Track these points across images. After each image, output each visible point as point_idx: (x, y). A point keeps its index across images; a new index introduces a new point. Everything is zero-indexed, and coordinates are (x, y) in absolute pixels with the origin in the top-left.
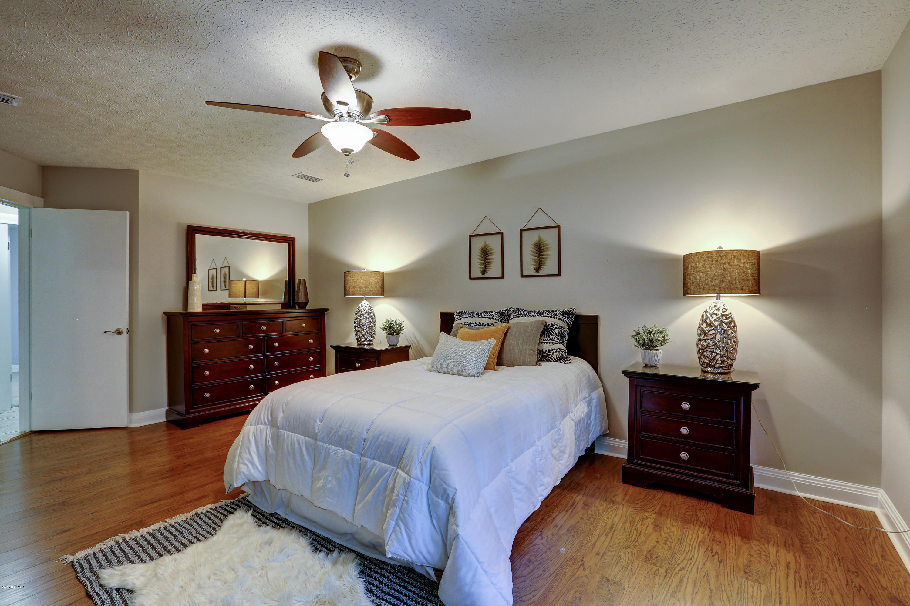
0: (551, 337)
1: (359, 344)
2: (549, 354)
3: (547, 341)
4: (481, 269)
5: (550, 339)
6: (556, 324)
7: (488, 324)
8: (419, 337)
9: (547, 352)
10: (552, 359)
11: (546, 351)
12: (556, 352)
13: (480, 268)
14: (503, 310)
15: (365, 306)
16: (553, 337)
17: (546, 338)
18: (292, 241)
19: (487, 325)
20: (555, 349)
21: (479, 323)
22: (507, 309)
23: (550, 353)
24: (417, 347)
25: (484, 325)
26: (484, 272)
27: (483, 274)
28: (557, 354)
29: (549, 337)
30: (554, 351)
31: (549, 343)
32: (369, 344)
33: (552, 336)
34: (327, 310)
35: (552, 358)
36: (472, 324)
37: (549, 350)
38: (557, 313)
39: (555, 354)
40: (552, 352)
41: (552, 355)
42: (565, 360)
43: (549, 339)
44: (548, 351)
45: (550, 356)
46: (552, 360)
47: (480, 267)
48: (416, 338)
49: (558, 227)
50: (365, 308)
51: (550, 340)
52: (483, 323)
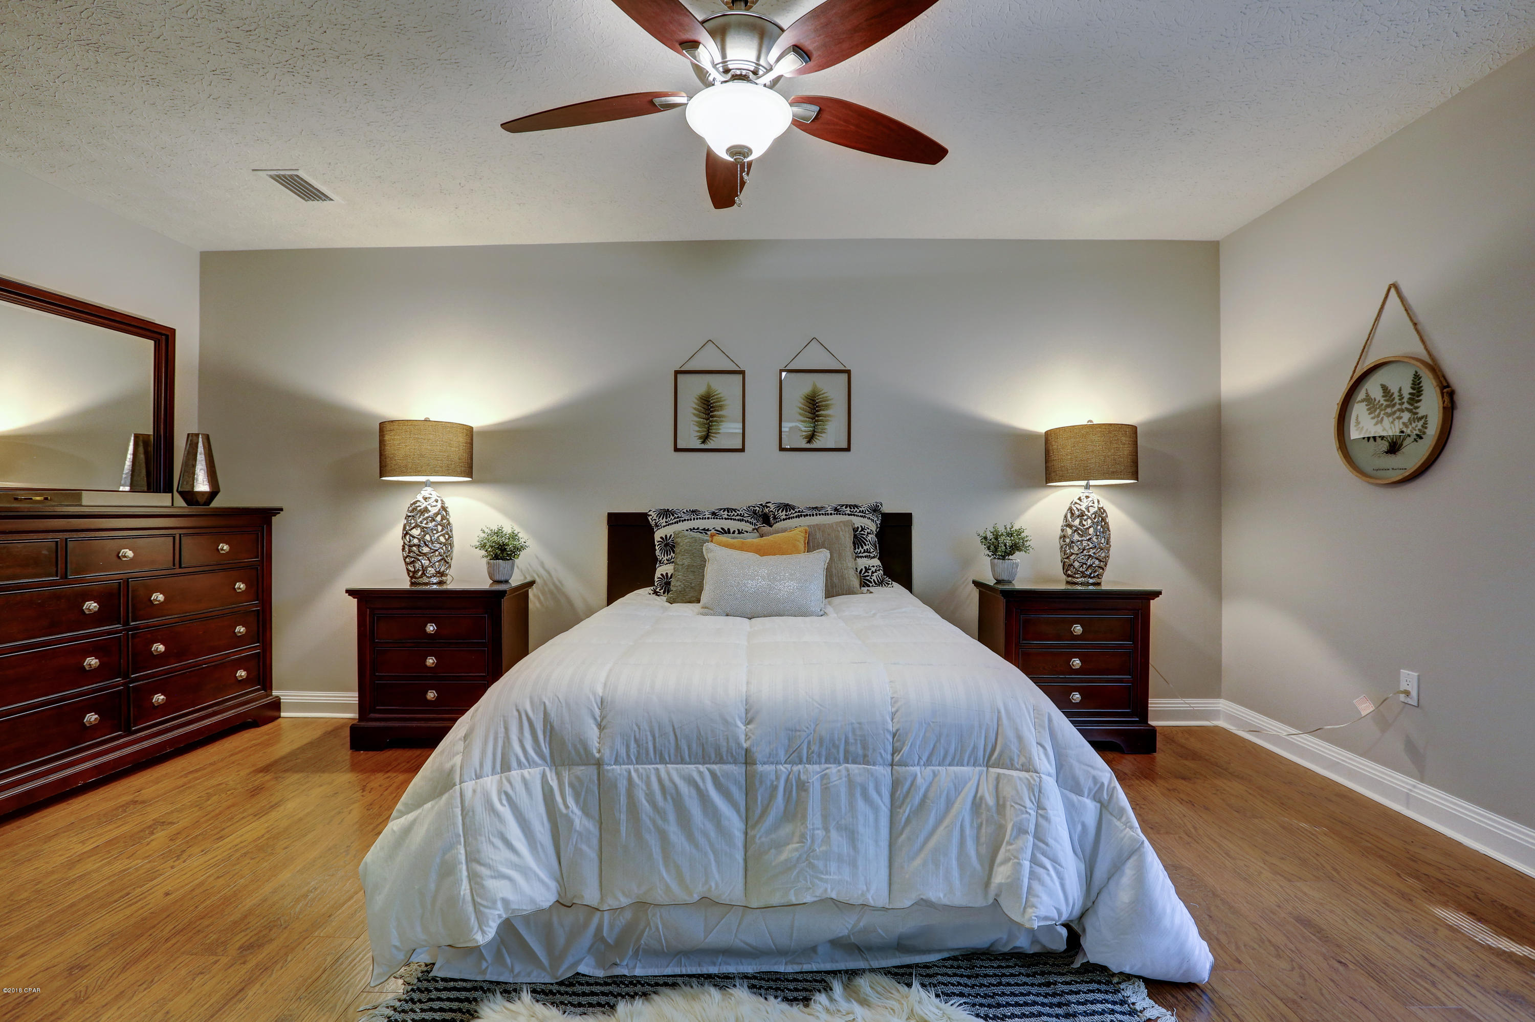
0: (865, 548)
1: (412, 584)
2: (866, 574)
3: (861, 555)
4: (699, 434)
5: (864, 550)
6: (866, 526)
7: (738, 530)
8: (550, 563)
9: (863, 572)
10: (872, 583)
11: (862, 570)
12: (876, 571)
13: (698, 431)
14: (754, 507)
15: (433, 499)
16: (867, 547)
17: (858, 549)
18: (167, 336)
19: (737, 532)
20: (873, 566)
21: (722, 528)
22: (761, 505)
23: (868, 573)
24: (545, 583)
25: (731, 532)
26: (705, 439)
27: (703, 442)
28: (876, 574)
29: (862, 548)
30: (873, 569)
31: (865, 557)
32: (440, 583)
33: (866, 545)
34: (278, 510)
35: (872, 580)
36: (708, 530)
37: (865, 567)
38: (864, 509)
39: (875, 574)
40: (870, 571)
41: (872, 576)
42: (887, 583)
43: (862, 551)
44: (864, 570)
45: (868, 578)
46: (871, 585)
47: (698, 429)
48: (542, 565)
49: (848, 372)
50: (435, 504)
51: (864, 552)
52: (729, 529)
